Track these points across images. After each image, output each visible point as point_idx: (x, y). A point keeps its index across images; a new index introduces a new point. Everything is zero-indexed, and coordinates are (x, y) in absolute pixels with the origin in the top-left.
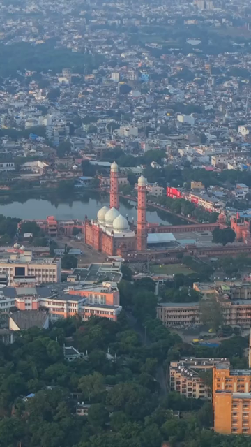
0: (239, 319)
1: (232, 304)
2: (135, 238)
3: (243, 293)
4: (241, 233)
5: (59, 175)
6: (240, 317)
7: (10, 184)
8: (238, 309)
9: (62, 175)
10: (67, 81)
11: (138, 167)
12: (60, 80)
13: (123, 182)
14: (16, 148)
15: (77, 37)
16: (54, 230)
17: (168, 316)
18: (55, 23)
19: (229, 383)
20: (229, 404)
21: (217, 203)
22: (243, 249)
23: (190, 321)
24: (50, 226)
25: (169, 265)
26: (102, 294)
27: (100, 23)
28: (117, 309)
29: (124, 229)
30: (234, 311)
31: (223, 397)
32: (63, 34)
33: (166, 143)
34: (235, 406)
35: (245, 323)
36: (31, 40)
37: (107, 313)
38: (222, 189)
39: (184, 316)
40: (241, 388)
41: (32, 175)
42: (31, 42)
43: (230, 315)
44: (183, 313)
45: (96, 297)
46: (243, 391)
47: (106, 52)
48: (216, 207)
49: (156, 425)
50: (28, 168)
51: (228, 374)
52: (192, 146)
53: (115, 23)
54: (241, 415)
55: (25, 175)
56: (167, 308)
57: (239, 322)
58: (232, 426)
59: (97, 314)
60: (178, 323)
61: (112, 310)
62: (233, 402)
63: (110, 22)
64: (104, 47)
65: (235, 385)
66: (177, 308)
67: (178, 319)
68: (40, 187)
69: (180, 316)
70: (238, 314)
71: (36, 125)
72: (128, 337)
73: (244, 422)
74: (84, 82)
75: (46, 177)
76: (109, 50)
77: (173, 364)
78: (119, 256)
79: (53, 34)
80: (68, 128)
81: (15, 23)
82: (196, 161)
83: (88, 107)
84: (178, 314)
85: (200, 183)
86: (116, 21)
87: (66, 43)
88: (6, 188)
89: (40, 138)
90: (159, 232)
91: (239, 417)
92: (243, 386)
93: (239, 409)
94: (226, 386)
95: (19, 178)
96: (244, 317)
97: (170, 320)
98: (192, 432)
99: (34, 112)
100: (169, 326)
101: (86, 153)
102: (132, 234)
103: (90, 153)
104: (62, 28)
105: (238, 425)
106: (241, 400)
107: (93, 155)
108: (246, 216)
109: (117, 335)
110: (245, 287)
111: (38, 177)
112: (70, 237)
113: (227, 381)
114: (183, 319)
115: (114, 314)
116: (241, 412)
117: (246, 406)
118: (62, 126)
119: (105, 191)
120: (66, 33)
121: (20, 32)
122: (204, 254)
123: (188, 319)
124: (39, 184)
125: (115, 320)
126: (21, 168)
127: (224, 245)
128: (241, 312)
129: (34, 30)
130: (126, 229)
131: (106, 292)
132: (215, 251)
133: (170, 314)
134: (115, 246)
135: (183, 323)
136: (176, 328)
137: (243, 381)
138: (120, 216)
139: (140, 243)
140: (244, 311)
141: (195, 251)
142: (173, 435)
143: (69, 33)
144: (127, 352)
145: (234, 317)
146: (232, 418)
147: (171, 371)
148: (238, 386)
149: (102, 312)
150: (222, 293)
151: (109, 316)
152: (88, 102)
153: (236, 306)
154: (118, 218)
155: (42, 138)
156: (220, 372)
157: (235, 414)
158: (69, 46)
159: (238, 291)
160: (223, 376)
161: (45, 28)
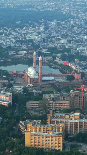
0: (56, 107)
1: (53, 102)
2: (38, 78)
3: (59, 98)
4: (78, 77)
5: (29, 56)
6: (56, 106)
7: (11, 59)
8: (55, 103)
9: (30, 56)
10: (55, 24)
11: (60, 54)
12: (52, 23)
13: (50, 59)
14: (20, 46)
15: (67, 8)
16: (15, 75)
17: (30, 105)
18: (62, 4)
19: (32, 129)
20: (30, 136)
21: (77, 67)
22: (76, 83)
23: (38, 107)
24: (14, 73)
25: (48, 88)
26: (6, 97)
27: (78, 4)
28: (8, 102)
29: (35, 75)
30: (54, 104)
31: (28, 133)
32: (63, 7)
33: (74, 46)
34: (32, 137)
35: (58, 108)
36: (51, 9)
37: (5, 103)
38: (86, 62)
39: (36, 106)
40: (36, 131)
41: (20, 56)
42: (51, 10)
43: (52, 105)
44: (36, 104)
45: (3, 98)
46: (37, 132)
47: (74, 14)
48: (77, 68)
49: (5, 142)
50: (21, 53)
51: (31, 126)
52: (83, 47)
53: (83, 4)
54: (34, 140)
55: (17, 56)
56: (30, 103)
57: (56, 108)
58: (31, 144)
59: (1, 104)
60: (34, 108)
61: (6, 103)
62: (31, 135)
63: (82, 4)
64: (74, 12)
65: (34, 130)
66: (34, 102)
67: (34, 107)
68: (22, 60)
69: (35, 105)
70: (55, 105)
71: (30, 39)
72: (9, 112)
73: (35, 143)
74: (60, 24)
75: (25, 57)
76: (76, 13)
77: (21, 122)
78: (32, 84)
79: (59, 7)
80: (42, 40)
81: (48, 3)
82: (81, 52)
83: (57, 33)
84: (34, 104)
85: (78, 60)
86: (84, 3)
87: (62, 11)
88: (10, 60)
89: (30, 43)
90: (51, 76)
91: (33, 141)
92: (37, 130)
93: (33, 138)
94: (31, 130)
95: (15, 57)
96: (57, 106)
97: (31, 107)
98: (16, 145)
99: (36, 34)
100: (31, 109)
101: (44, 49)
102: (37, 77)
103: (45, 49)
104: (64, 5)
105: (33, 144)
106: (34, 135)
107: (46, 49)
108: (85, 71)
109: (6, 111)
110: (60, 96)
111: (22, 56)
112: (20, 77)
113: (31, 128)
114: (35, 107)
115: (7, 104)
116: (34, 139)
117: (36, 137)
118: (41, 39)
119: (44, 62)
120: (64, 7)
121: (48, 7)
122: (62, 84)
123: (37, 107)
124: (22, 59)
125: (7, 106)
126: (18, 53)
127: (71, 81)
128: (56, 104)
129: (53, 6)
130: (36, 75)
131: (7, 96)
132: (66, 83)
133: (31, 104)
134: (31, 81)
135: (35, 108)
136: (33, 110)
137: (37, 128)
138: (34, 70)
139: (40, 80)
140: (57, 104)
141: (59, 83)
142: (10, 146)
143: (65, 7)
144: (8, 117)
145: (54, 106)
146: (31, 141)
147: (19, 124)
148: (35, 130)
149: (3, 103)
150: (51, 98)
151: (6, 105)
152: (57, 31)
153: (54, 102)
154: (33, 71)
155: (31, 43)
156: (29, 125)
157: (32, 140)
158: (63, 12)
159: (58, 97)
160: (30, 126)
161: (58, 5)
